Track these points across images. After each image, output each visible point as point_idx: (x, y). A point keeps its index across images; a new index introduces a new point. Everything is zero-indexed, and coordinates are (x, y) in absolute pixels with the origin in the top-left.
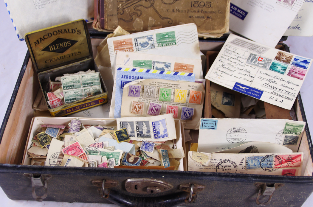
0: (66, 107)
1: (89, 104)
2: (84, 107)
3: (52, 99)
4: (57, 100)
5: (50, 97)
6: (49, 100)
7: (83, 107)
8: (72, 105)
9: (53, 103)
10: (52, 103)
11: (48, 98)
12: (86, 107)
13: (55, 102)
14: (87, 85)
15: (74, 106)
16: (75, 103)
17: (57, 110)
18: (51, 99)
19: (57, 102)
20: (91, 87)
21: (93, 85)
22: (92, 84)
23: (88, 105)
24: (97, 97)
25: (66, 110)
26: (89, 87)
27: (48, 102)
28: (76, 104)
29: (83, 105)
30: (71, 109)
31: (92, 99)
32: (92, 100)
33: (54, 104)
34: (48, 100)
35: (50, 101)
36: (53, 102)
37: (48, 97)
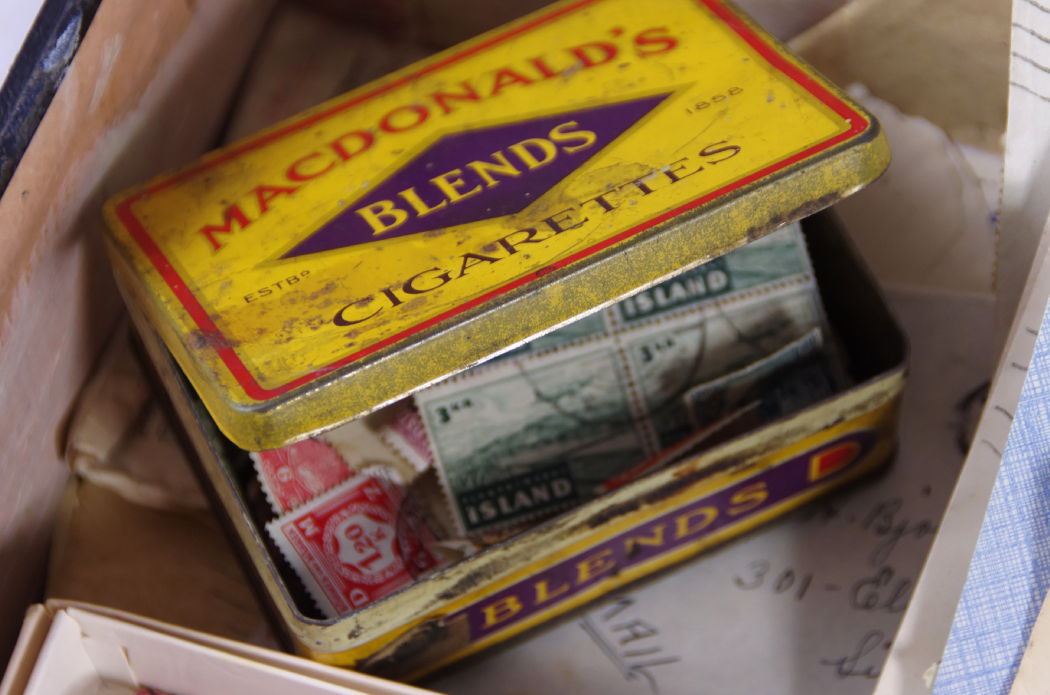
0: (484, 583)
1: (711, 513)
2: (652, 552)
3: (307, 496)
4: (360, 497)
5: (285, 473)
6: (277, 508)
7: (639, 554)
8: (544, 552)
9: (327, 538)
10: (318, 539)
11: (267, 488)
12: (671, 542)
13: (339, 529)
14: (667, 293)
15: (560, 552)
16: (574, 530)
17: (387, 628)
18: (296, 491)
19: (369, 526)
20: (710, 312)
21: (728, 288)
22: (717, 280)
23: (702, 517)
24: (802, 430)
25: (475, 613)
26: (692, 319)
27: (274, 528)
28: (588, 533)
29: (645, 530)
30: (523, 590)
31: (752, 453)
32: (753, 466)
33: (336, 545)
34: (273, 516)
35: (287, 519)
36: (321, 520)
37: (263, 477)
